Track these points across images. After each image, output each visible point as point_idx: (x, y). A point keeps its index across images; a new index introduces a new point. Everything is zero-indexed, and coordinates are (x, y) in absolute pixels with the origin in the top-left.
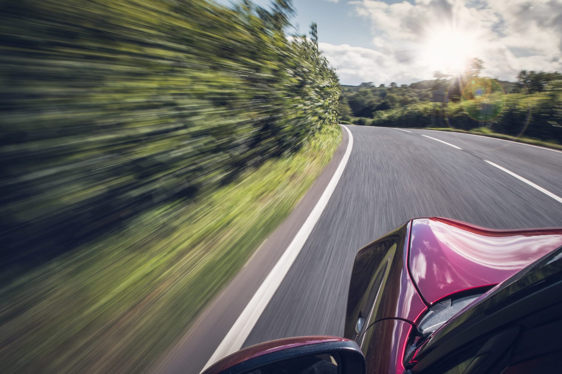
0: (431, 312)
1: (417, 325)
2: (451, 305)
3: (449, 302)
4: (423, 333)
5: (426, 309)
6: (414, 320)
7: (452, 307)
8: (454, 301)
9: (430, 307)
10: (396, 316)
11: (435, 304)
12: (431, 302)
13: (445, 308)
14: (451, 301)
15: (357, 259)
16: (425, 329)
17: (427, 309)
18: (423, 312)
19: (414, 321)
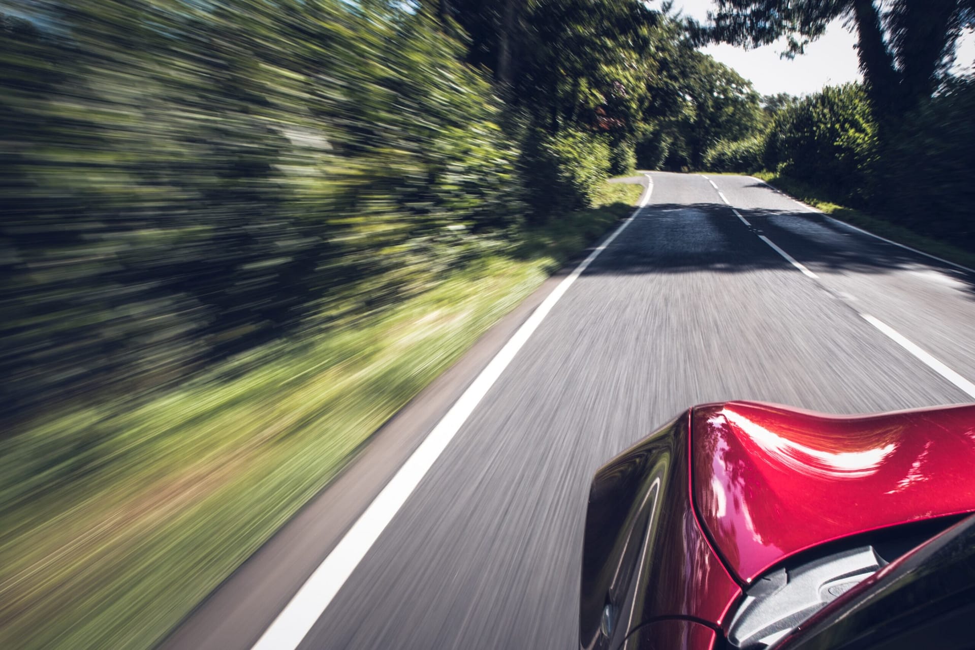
0: (750, 600)
1: (724, 630)
2: (788, 581)
3: (782, 574)
4: (740, 646)
5: (740, 593)
6: (718, 619)
7: (790, 585)
8: (792, 572)
9: (747, 589)
10: (684, 612)
11: (755, 581)
12: (747, 578)
13: (776, 587)
14: (787, 572)
15: (595, 490)
16: (741, 637)
17: (742, 594)
18: (735, 599)
19: (719, 622)
